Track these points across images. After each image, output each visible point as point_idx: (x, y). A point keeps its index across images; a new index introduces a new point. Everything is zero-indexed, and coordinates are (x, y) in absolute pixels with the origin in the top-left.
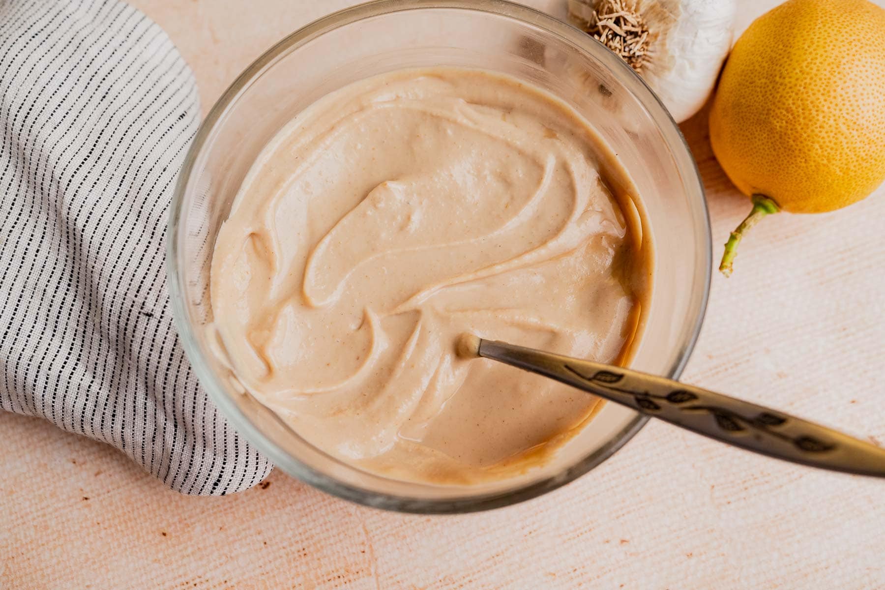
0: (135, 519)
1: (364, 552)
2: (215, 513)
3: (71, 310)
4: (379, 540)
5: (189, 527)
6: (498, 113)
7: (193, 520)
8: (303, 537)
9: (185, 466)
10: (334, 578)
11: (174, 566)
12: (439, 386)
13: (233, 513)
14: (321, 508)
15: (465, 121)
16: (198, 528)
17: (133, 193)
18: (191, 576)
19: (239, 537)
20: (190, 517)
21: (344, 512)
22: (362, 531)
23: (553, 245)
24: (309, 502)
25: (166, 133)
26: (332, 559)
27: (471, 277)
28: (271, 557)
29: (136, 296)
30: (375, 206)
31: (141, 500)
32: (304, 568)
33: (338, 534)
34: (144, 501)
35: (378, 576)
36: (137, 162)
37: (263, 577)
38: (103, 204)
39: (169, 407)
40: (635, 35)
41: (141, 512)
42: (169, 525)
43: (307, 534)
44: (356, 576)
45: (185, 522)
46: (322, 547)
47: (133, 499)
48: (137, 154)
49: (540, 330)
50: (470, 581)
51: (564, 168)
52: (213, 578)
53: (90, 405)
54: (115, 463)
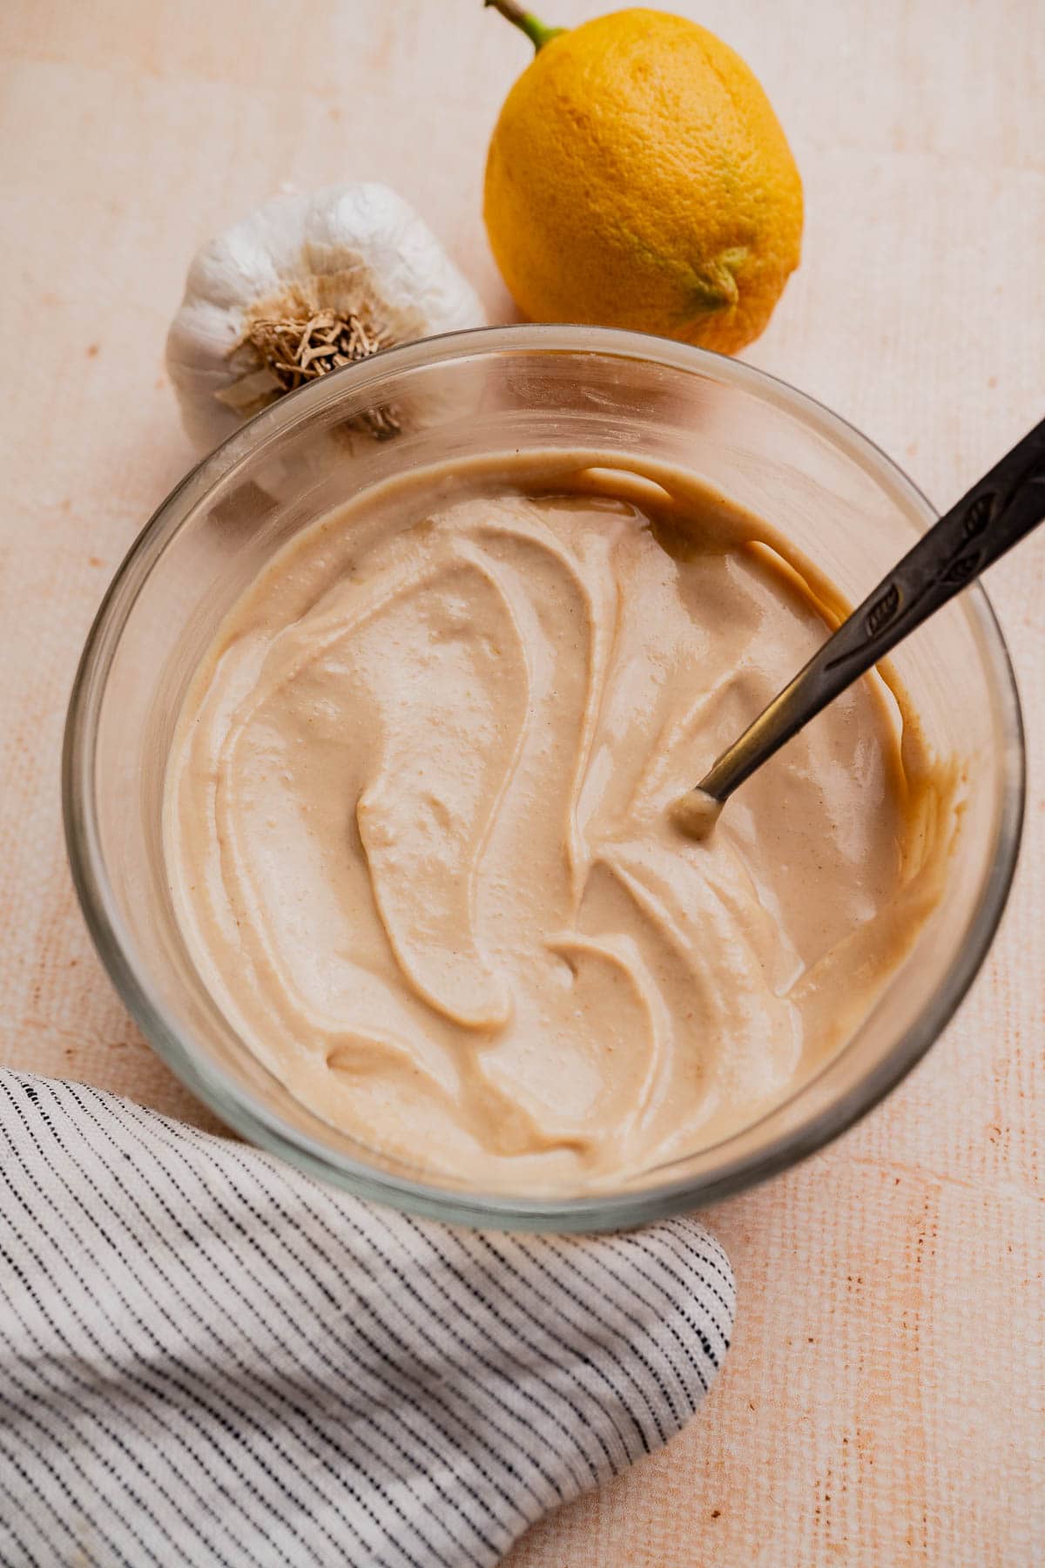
0: (666, 1556)
1: (898, 1181)
2: (721, 1404)
3: (284, 1454)
4: (889, 1146)
5: (722, 1463)
6: (344, 585)
7: (715, 1451)
8: (828, 1270)
9: (651, 1388)
10: (919, 1250)
11: (779, 1521)
12: (732, 892)
13: (735, 1371)
14: (794, 1217)
15: (333, 637)
16: (733, 1447)
17: (141, 1229)
18: (809, 1501)
19: (781, 1381)
20: (708, 1452)
21: (820, 1182)
22: (863, 1167)
23: (598, 614)
24: (776, 1231)
25: (53, 1129)
26: (887, 1239)
27: (583, 757)
28: (839, 1342)
29: (339, 1307)
30: (388, 844)
31: (636, 1530)
32: (882, 1294)
33: (851, 1208)
34: (640, 1525)
35: (945, 1177)
36: (89, 1197)
37: (866, 1370)
38: (133, 1292)
39: (556, 1351)
40: (345, 335)
41: (657, 1540)
42: (705, 1498)
43: (829, 1260)
44: (930, 1212)
45: (712, 1465)
46: (860, 1247)
47: (629, 1545)
48: (71, 1192)
49: (719, 702)
50: (1017, 1035)
51: (489, 537)
52: (830, 1461)
53: (469, 1506)
54: (548, 1549)
